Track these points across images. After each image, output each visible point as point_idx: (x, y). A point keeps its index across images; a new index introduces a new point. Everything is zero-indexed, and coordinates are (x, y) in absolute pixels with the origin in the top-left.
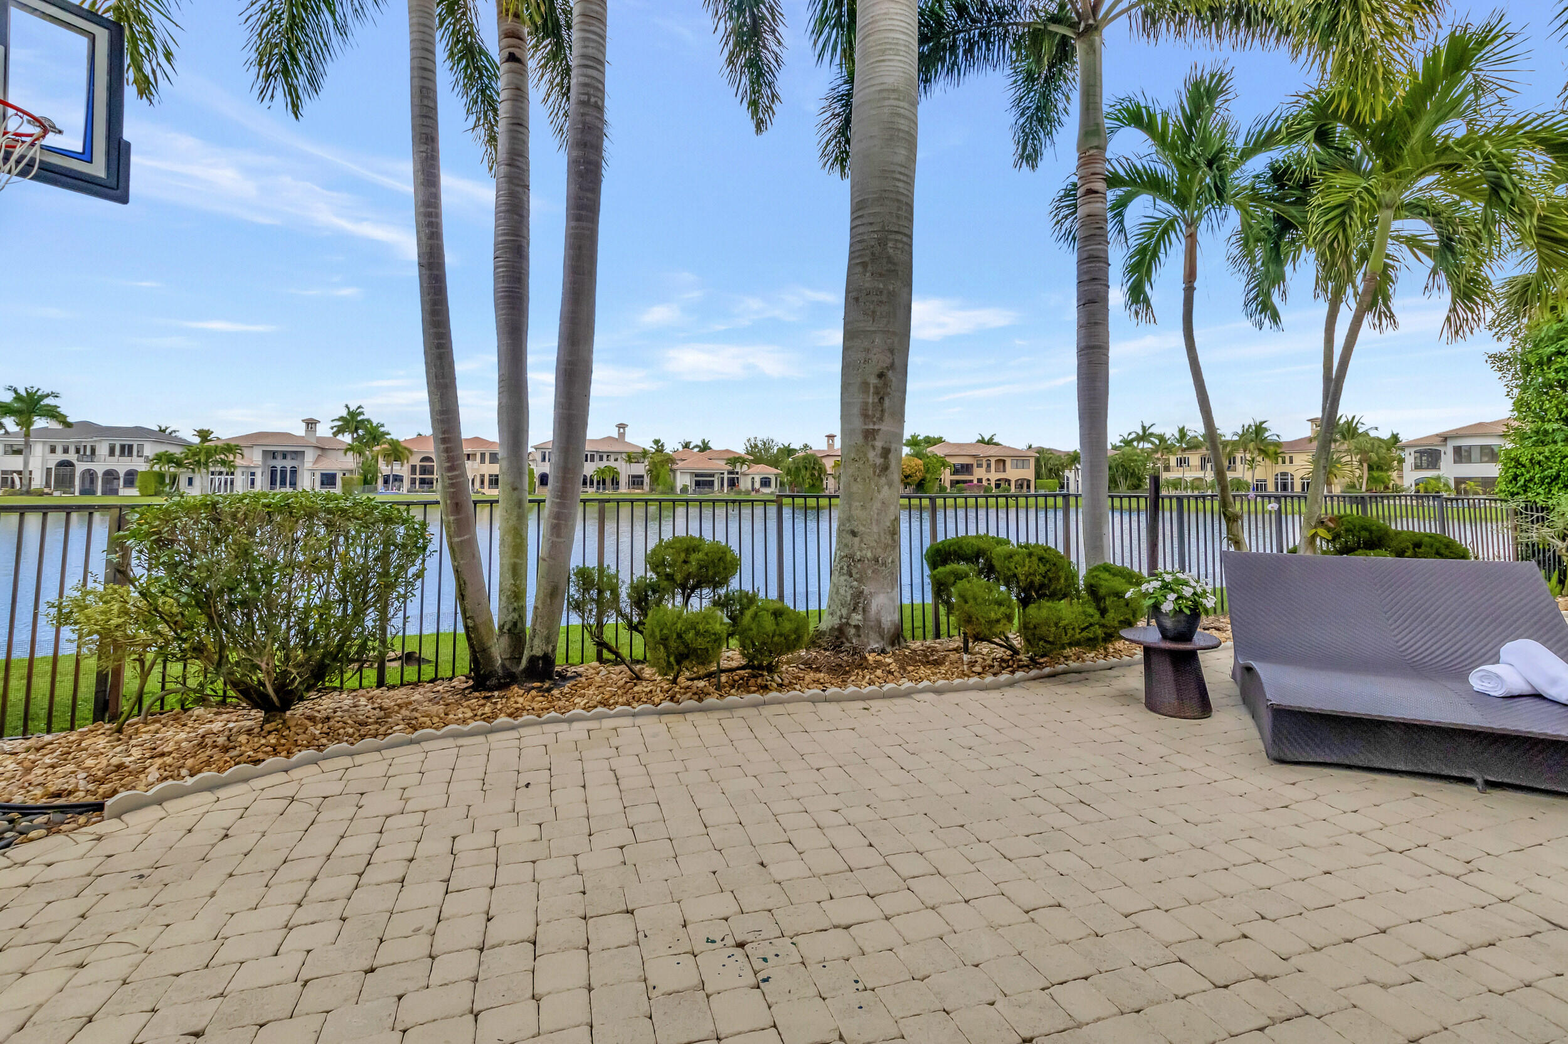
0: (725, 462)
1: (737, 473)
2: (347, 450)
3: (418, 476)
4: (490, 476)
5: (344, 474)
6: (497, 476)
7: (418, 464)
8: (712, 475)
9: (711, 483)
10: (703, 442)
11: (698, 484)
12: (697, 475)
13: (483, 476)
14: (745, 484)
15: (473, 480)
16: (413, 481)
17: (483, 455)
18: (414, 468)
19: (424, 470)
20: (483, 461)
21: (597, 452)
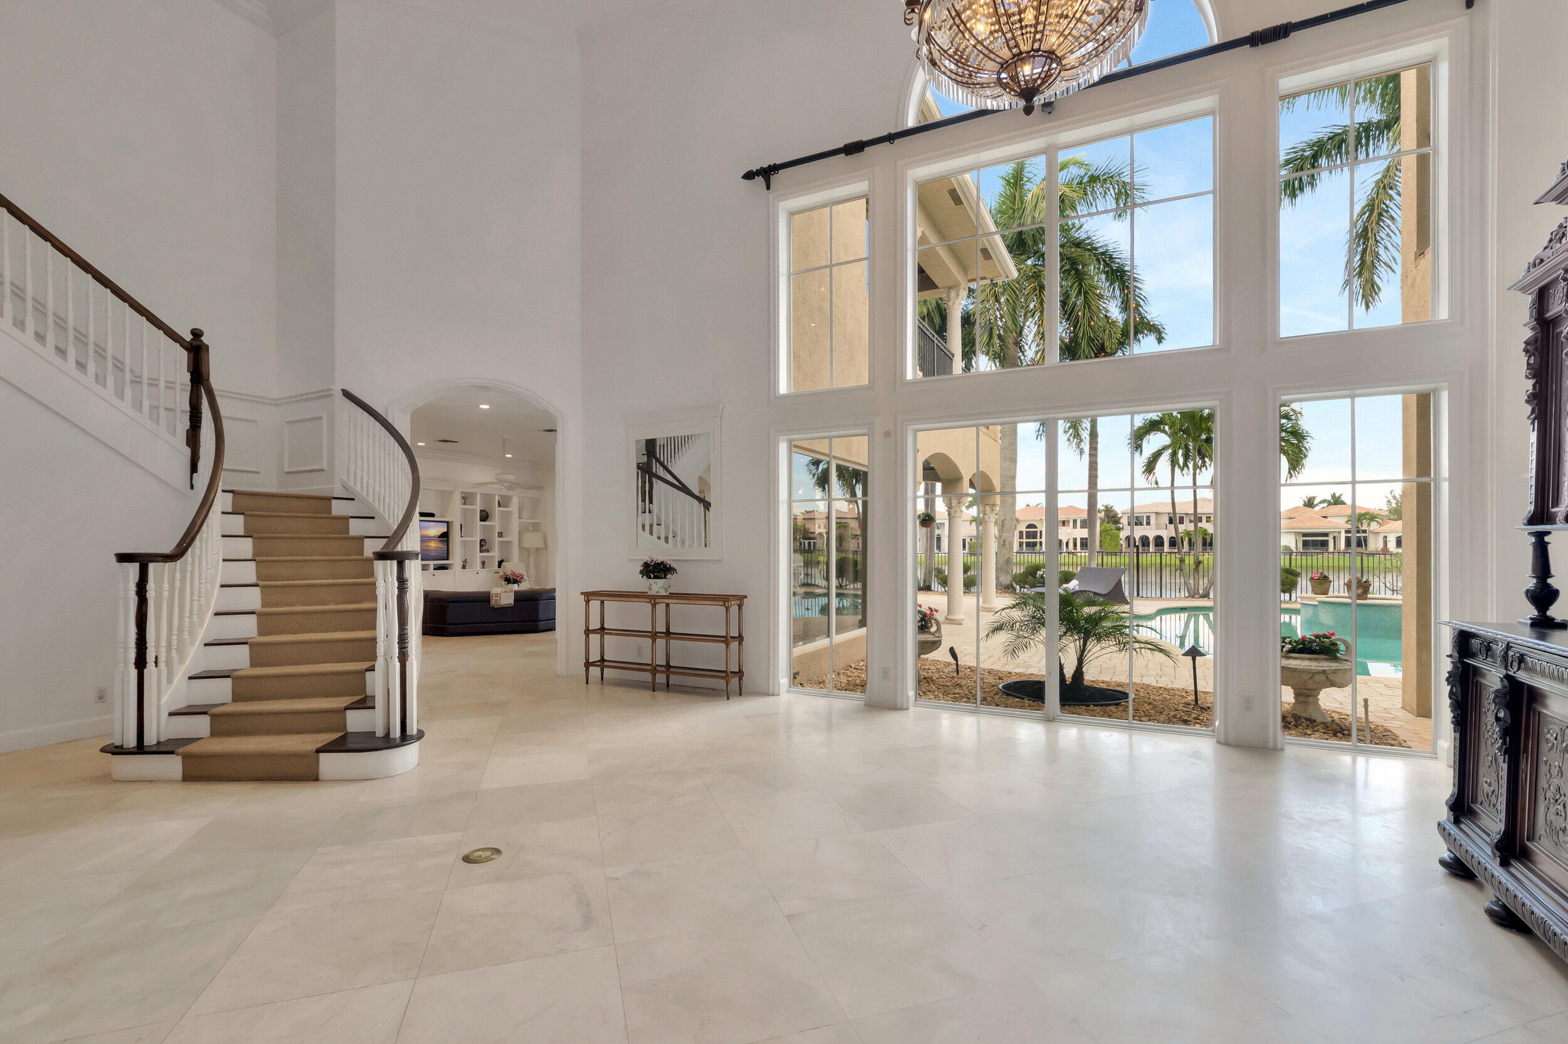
0: (1346, 519)
1: (1364, 531)
2: (971, 522)
3: (1024, 540)
4: (1081, 539)
5: (971, 540)
6: (1086, 539)
7: (1024, 530)
8: (1326, 535)
9: (1325, 544)
10: (1333, 496)
11: (1305, 543)
12: (1305, 535)
13: (1075, 540)
14: (1375, 544)
15: (1067, 544)
16: (1021, 544)
17: (1075, 521)
18: (1021, 533)
19: (1030, 535)
20: (1075, 527)
21: (1186, 514)
